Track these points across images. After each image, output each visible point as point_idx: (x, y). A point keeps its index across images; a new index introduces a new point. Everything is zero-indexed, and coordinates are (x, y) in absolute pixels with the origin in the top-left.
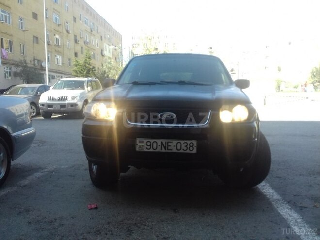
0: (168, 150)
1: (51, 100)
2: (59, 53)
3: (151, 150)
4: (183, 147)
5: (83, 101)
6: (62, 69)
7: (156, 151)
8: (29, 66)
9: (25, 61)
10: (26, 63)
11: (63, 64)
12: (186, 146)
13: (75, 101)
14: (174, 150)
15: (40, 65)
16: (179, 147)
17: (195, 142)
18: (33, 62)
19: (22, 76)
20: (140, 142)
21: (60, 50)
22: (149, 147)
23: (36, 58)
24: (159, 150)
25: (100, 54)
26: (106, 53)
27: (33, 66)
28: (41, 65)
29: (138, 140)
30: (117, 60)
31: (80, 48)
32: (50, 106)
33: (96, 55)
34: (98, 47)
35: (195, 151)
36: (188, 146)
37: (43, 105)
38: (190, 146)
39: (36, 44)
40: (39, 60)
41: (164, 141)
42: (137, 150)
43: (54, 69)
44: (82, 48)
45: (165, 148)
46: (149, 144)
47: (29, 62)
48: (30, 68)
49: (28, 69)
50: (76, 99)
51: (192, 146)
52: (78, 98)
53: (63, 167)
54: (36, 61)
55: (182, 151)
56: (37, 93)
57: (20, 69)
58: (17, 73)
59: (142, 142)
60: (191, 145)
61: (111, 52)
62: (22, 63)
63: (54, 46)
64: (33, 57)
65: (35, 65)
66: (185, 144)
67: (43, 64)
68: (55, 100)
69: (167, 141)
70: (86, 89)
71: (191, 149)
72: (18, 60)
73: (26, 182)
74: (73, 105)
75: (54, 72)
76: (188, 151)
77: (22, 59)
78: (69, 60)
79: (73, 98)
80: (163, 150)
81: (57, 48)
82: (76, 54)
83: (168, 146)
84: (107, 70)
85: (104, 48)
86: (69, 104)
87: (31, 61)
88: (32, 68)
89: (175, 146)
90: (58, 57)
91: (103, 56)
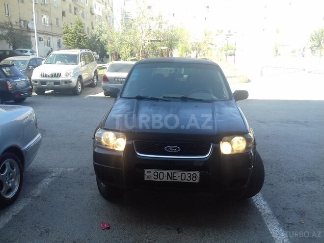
0: (173, 179)
1: (43, 76)
2: (45, 12)
3: (158, 180)
4: (187, 177)
5: (77, 77)
6: (49, 30)
7: (163, 180)
8: (15, 27)
9: (11, 23)
10: (12, 25)
11: (51, 24)
12: (190, 177)
13: (69, 78)
14: (179, 180)
15: (26, 26)
16: (183, 178)
17: (198, 173)
18: (18, 24)
19: (8, 39)
20: (148, 172)
21: (46, 9)
22: (156, 177)
23: (21, 19)
24: (165, 179)
25: (89, 12)
26: (96, 11)
27: (18, 28)
28: (28, 27)
29: (146, 171)
30: (108, 19)
31: (68, 6)
32: (43, 82)
33: (85, 13)
34: (87, 5)
35: (197, 181)
36: (192, 177)
37: (36, 82)
38: (193, 177)
39: (21, 4)
40: (25, 21)
41: (170, 172)
42: (145, 179)
43: (41, 30)
44: (70, 6)
45: (171, 178)
46: (156, 174)
47: (15, 24)
48: (17, 30)
49: (14, 31)
50: (69, 76)
51: (195, 177)
52: (72, 75)
53: (69, 170)
54: (22, 22)
55: (186, 181)
56: (28, 67)
57: (6, 31)
58: (3, 36)
59: (150, 172)
60: (194, 175)
61: (101, 10)
62: (7, 26)
63: (40, 6)
64: (19, 17)
65: (21, 26)
66: (189, 175)
67: (30, 26)
68: (48, 76)
69: (173, 172)
70: (80, 63)
71: (194, 179)
72: (3, 21)
73: (37, 192)
74: (66, 82)
75: (41, 34)
76: (191, 181)
77: (7, 20)
78: (57, 19)
79: (67, 75)
80: (169, 180)
81: (44, 8)
82: (64, 14)
83: (173, 176)
84: (98, 34)
85: (94, 6)
86: (62, 81)
87: (16, 22)
88: (18, 30)
89: (179, 176)
90: (45, 17)
91: (93, 14)
